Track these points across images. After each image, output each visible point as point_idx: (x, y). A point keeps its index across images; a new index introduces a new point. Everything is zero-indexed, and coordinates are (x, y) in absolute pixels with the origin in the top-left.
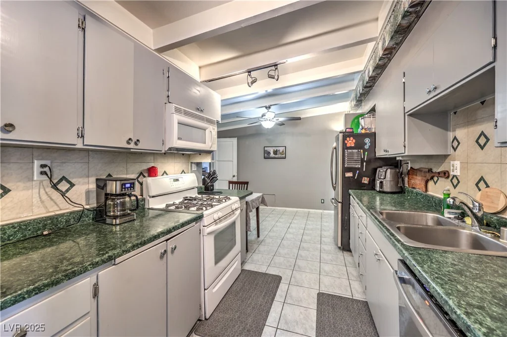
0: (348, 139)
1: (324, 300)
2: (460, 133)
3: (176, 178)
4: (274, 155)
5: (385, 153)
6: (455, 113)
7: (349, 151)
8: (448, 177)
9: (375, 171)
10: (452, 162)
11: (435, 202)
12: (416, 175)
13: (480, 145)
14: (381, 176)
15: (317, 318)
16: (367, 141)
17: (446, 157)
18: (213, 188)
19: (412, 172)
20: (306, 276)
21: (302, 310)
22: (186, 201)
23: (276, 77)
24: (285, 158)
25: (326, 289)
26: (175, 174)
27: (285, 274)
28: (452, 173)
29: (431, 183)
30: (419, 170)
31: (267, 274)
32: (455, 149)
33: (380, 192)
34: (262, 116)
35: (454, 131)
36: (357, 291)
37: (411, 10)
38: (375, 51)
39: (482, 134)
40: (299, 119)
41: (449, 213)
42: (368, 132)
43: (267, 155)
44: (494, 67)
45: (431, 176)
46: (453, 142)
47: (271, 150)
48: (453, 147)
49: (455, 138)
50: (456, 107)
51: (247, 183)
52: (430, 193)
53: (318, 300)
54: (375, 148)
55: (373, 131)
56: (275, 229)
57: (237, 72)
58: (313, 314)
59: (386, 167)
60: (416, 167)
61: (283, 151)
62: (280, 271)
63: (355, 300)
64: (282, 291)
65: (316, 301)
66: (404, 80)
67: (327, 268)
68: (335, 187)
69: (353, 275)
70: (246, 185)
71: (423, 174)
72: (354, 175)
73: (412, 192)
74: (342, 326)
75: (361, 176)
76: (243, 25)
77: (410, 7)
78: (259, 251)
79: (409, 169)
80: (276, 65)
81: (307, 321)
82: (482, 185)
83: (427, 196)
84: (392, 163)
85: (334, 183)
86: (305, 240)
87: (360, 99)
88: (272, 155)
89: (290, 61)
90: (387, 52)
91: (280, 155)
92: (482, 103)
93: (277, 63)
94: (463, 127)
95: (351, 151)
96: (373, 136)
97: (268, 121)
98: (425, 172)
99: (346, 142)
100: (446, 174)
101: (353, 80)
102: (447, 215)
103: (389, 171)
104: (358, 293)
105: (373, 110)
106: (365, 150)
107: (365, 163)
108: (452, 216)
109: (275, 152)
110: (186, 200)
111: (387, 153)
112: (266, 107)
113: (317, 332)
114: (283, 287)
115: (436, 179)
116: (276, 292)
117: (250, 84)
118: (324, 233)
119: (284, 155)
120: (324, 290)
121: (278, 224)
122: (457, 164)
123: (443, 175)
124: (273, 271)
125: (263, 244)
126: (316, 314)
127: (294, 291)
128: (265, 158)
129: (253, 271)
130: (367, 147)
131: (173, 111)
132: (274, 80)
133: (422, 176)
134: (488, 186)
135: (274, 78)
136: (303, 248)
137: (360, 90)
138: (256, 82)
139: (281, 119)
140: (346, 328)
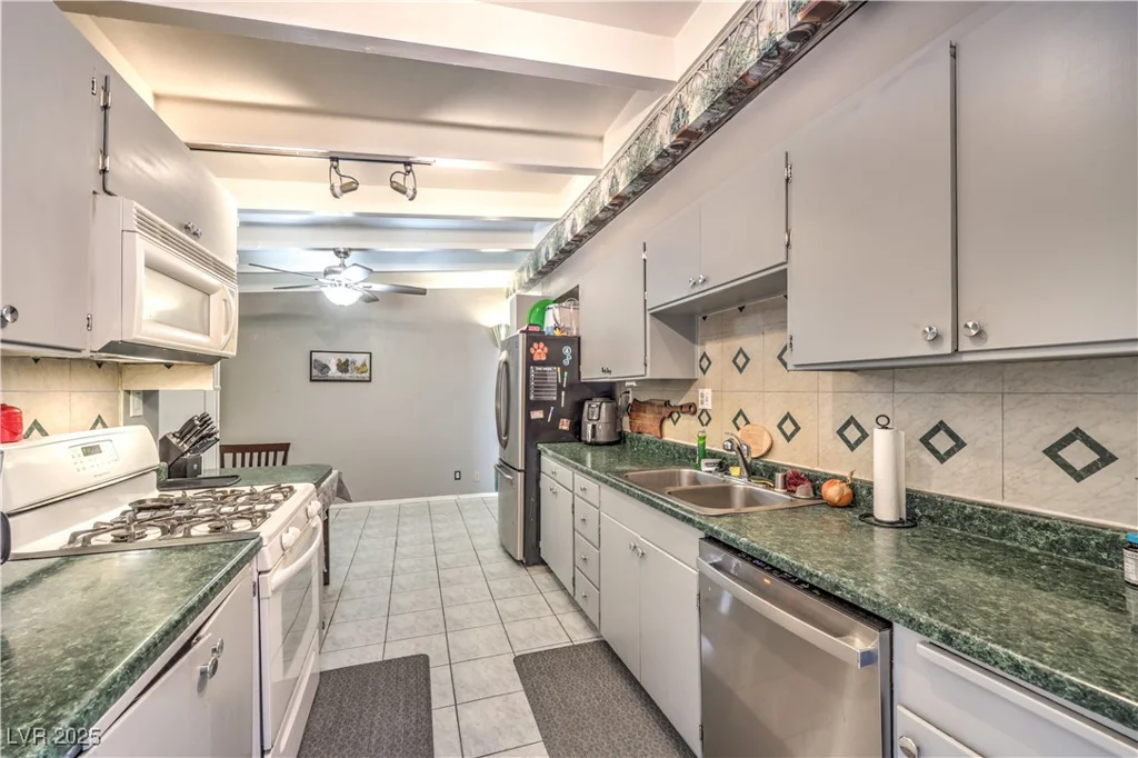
0: (535, 345)
1: (531, 668)
2: (712, 348)
3: (90, 442)
4: (340, 374)
5: (603, 375)
6: (704, 318)
7: (537, 368)
8: (694, 413)
9: (579, 407)
10: (700, 391)
11: (678, 452)
12: (645, 412)
13: (738, 367)
14: (593, 415)
15: (531, 705)
16: (567, 350)
17: (690, 382)
18: (199, 467)
19: (637, 407)
20: (478, 635)
21: (498, 702)
22: (141, 515)
23: (410, 193)
24: (370, 381)
25: (525, 647)
26: (70, 431)
27: (433, 647)
28: (700, 407)
29: (668, 424)
30: (650, 403)
31: (390, 661)
32: (704, 372)
33: (590, 444)
34: (326, 273)
35: (703, 344)
36: (574, 629)
37: (671, 150)
38: (592, 191)
39: (741, 351)
40: (423, 292)
41: (707, 464)
42: (565, 334)
43: (318, 374)
44: (786, 270)
45: (668, 411)
46: (701, 361)
47: (332, 362)
48: (702, 369)
49: (704, 355)
50: (705, 311)
51: (285, 447)
52: (666, 438)
53: (519, 670)
54: (579, 364)
55: (574, 333)
56: (361, 554)
57: (298, 150)
58: (521, 700)
59: (601, 400)
60: (642, 398)
61: (364, 365)
62: (418, 645)
63: (578, 646)
64: (440, 684)
65: (516, 674)
66: (644, 256)
67: (510, 606)
68: (506, 442)
69: (559, 606)
70: (281, 454)
71: (656, 409)
72: (546, 415)
73: (639, 440)
74: (577, 698)
75: (557, 418)
76: (369, 49)
77: (672, 147)
78: (343, 616)
79: (630, 401)
80: (409, 164)
81: (516, 718)
82: (741, 421)
83: (665, 443)
84: (608, 392)
85: (503, 432)
86: (445, 564)
87: (546, 271)
88: (334, 372)
89: (443, 164)
90: (616, 202)
91: (353, 373)
92: (741, 309)
93: (411, 160)
94: (716, 339)
95: (540, 369)
96: (576, 342)
97: (343, 288)
98: (659, 406)
99: (532, 351)
100: (691, 408)
101: (531, 230)
102: (704, 468)
103: (604, 406)
104: (578, 633)
105: (572, 295)
106: (564, 369)
107: (563, 393)
108: (713, 469)
109: (344, 367)
110: (140, 510)
111: (608, 375)
112: (337, 253)
113: (540, 730)
114: (438, 675)
115: (675, 416)
116: (429, 692)
117: (337, 190)
118: (479, 541)
119: (367, 374)
120: (522, 649)
121: (364, 542)
122: (708, 392)
123: (687, 409)
124: (397, 651)
125: (345, 596)
126: (525, 698)
127: (465, 673)
128: (311, 380)
129: (351, 667)
130: (566, 362)
131: (134, 225)
132: (404, 197)
133: (654, 412)
134: (748, 423)
135: (404, 192)
136: (448, 582)
137: (547, 253)
138: (355, 189)
139: (378, 287)
140: (584, 698)
